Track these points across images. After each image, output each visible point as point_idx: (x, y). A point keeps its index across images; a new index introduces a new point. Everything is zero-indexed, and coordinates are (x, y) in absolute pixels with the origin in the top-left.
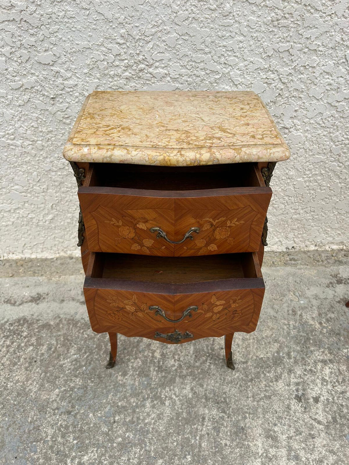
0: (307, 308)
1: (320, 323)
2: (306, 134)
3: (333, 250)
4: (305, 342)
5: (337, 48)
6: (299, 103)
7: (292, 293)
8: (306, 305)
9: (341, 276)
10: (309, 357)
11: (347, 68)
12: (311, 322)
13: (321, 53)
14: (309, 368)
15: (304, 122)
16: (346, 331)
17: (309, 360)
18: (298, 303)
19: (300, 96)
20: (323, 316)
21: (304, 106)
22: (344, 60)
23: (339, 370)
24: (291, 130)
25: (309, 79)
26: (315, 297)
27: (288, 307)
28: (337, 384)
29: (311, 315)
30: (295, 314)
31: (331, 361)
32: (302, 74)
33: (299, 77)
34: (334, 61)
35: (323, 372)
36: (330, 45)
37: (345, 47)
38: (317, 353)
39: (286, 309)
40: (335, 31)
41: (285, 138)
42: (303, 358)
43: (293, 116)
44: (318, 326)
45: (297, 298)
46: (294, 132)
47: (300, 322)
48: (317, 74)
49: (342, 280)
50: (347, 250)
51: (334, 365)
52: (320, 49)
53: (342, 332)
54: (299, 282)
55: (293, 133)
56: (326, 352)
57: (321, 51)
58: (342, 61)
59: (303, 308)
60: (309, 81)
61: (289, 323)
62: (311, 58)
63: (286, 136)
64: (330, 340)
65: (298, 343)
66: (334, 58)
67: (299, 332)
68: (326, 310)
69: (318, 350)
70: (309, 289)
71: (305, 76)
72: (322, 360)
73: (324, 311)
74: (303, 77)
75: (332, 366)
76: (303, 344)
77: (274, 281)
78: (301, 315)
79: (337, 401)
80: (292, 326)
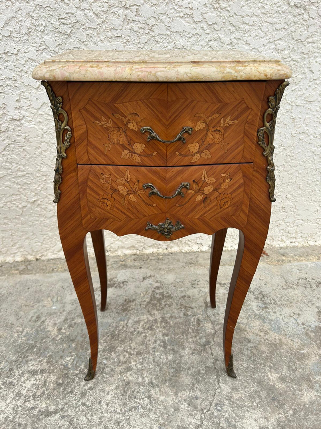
0: (55, 313)
1: (60, 330)
2: (41, 126)
3: (125, 255)
4: (27, 350)
5: (31, 34)
6: (17, 92)
7: (49, 299)
8: (56, 311)
9: (116, 280)
10: (19, 368)
11: (52, 54)
12: (50, 328)
13: (18, 39)
14: (11, 380)
15: (32, 113)
16: (84, 336)
17: (17, 372)
18: (49, 308)
19: (15, 84)
20: (68, 321)
21: (25, 96)
22: (45, 47)
23: (45, 382)
24: (23, 121)
25: (16, 66)
26: (73, 301)
27: (36, 313)
28: (32, 398)
29: (55, 321)
30: (38, 321)
31: (42, 371)
32: (7, 61)
33: (5, 65)
34: (34, 48)
35: (24, 385)
36: (23, 31)
37: (40, 33)
38: (31, 363)
39: (32, 315)
40: (22, 17)
41: (19, 130)
42: (11, 370)
43: (18, 107)
44: (55, 331)
45: (52, 303)
46: (27, 124)
47: (37, 329)
48: (23, 62)
49: (115, 284)
50: (140, 254)
51: (42, 376)
52: (15, 35)
53: (79, 337)
54: (65, 287)
55: (25, 125)
56: (45, 361)
57: (16, 37)
58: (43, 47)
59: (50, 314)
60: (18, 69)
61: (23, 330)
62: (9, 45)
63: (19, 128)
64: (59, 347)
65: (19, 352)
66: (33, 45)
67: (28, 339)
68: (77, 314)
69: (35, 360)
70: (72, 294)
71: (11, 63)
72: (34, 370)
73: (73, 316)
74: (9, 64)
75: (40, 377)
76: (23, 353)
77: (38, 287)
78: (43, 322)
79: (17, 420)
80: (24, 334)
